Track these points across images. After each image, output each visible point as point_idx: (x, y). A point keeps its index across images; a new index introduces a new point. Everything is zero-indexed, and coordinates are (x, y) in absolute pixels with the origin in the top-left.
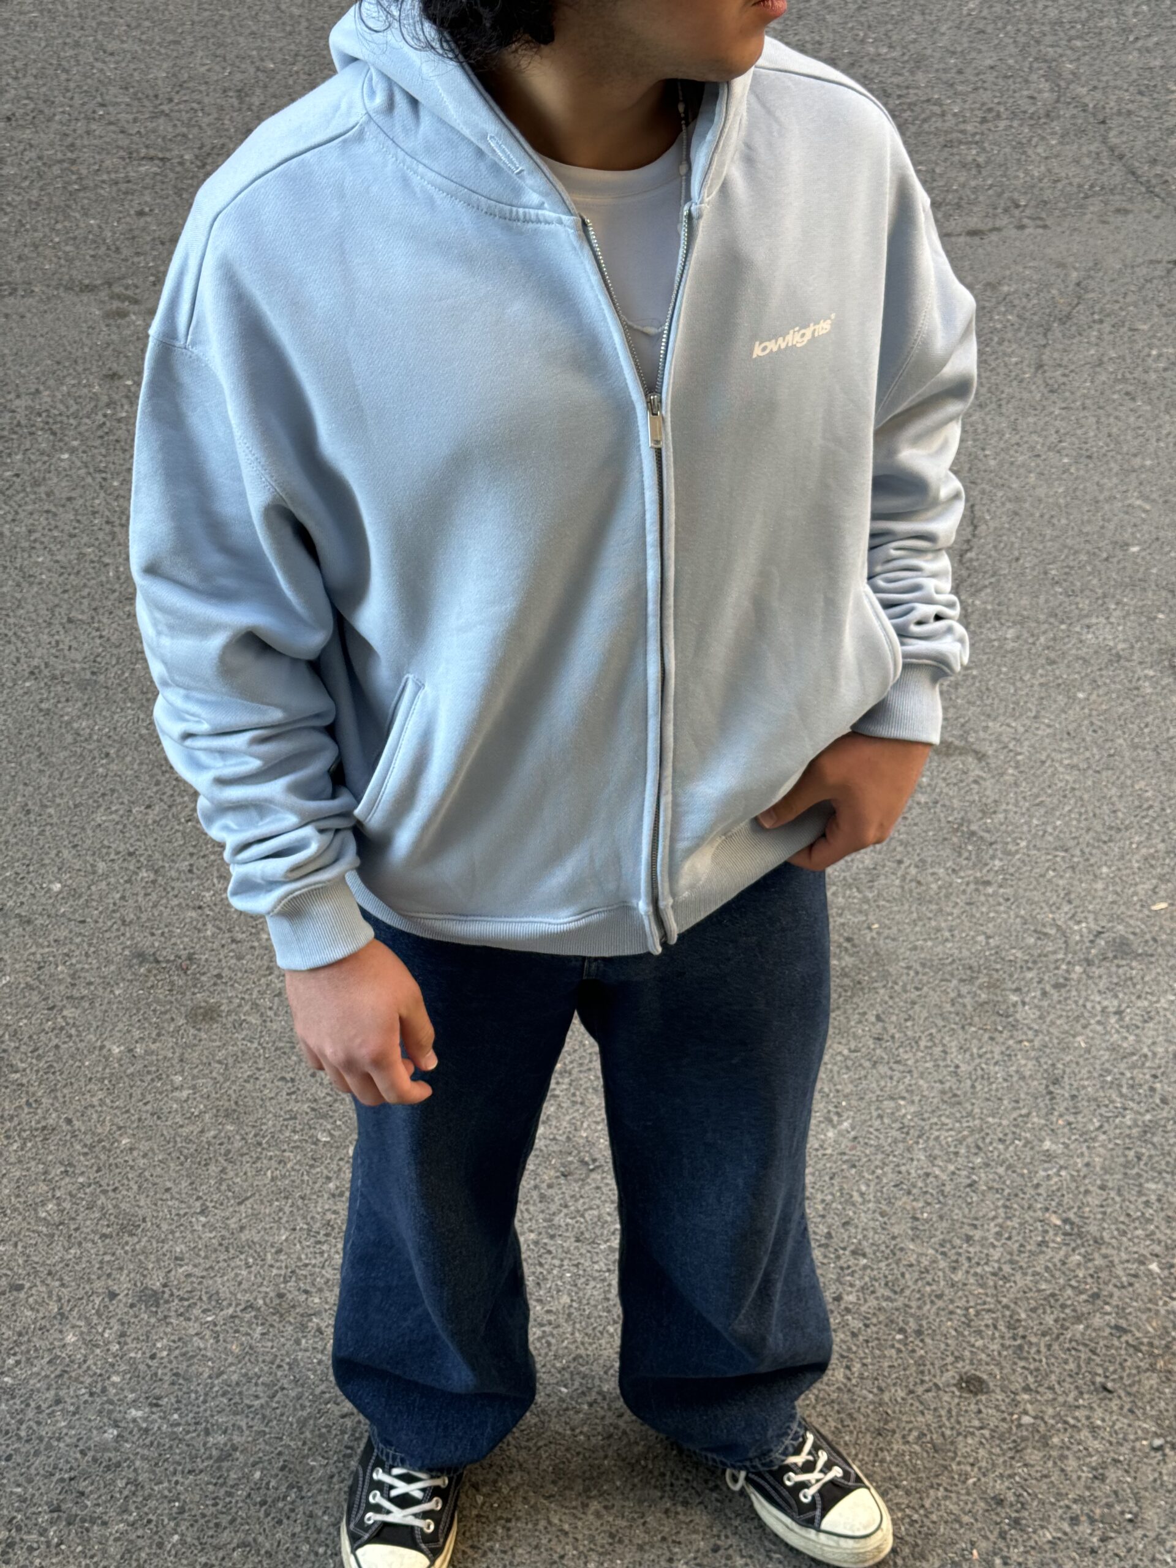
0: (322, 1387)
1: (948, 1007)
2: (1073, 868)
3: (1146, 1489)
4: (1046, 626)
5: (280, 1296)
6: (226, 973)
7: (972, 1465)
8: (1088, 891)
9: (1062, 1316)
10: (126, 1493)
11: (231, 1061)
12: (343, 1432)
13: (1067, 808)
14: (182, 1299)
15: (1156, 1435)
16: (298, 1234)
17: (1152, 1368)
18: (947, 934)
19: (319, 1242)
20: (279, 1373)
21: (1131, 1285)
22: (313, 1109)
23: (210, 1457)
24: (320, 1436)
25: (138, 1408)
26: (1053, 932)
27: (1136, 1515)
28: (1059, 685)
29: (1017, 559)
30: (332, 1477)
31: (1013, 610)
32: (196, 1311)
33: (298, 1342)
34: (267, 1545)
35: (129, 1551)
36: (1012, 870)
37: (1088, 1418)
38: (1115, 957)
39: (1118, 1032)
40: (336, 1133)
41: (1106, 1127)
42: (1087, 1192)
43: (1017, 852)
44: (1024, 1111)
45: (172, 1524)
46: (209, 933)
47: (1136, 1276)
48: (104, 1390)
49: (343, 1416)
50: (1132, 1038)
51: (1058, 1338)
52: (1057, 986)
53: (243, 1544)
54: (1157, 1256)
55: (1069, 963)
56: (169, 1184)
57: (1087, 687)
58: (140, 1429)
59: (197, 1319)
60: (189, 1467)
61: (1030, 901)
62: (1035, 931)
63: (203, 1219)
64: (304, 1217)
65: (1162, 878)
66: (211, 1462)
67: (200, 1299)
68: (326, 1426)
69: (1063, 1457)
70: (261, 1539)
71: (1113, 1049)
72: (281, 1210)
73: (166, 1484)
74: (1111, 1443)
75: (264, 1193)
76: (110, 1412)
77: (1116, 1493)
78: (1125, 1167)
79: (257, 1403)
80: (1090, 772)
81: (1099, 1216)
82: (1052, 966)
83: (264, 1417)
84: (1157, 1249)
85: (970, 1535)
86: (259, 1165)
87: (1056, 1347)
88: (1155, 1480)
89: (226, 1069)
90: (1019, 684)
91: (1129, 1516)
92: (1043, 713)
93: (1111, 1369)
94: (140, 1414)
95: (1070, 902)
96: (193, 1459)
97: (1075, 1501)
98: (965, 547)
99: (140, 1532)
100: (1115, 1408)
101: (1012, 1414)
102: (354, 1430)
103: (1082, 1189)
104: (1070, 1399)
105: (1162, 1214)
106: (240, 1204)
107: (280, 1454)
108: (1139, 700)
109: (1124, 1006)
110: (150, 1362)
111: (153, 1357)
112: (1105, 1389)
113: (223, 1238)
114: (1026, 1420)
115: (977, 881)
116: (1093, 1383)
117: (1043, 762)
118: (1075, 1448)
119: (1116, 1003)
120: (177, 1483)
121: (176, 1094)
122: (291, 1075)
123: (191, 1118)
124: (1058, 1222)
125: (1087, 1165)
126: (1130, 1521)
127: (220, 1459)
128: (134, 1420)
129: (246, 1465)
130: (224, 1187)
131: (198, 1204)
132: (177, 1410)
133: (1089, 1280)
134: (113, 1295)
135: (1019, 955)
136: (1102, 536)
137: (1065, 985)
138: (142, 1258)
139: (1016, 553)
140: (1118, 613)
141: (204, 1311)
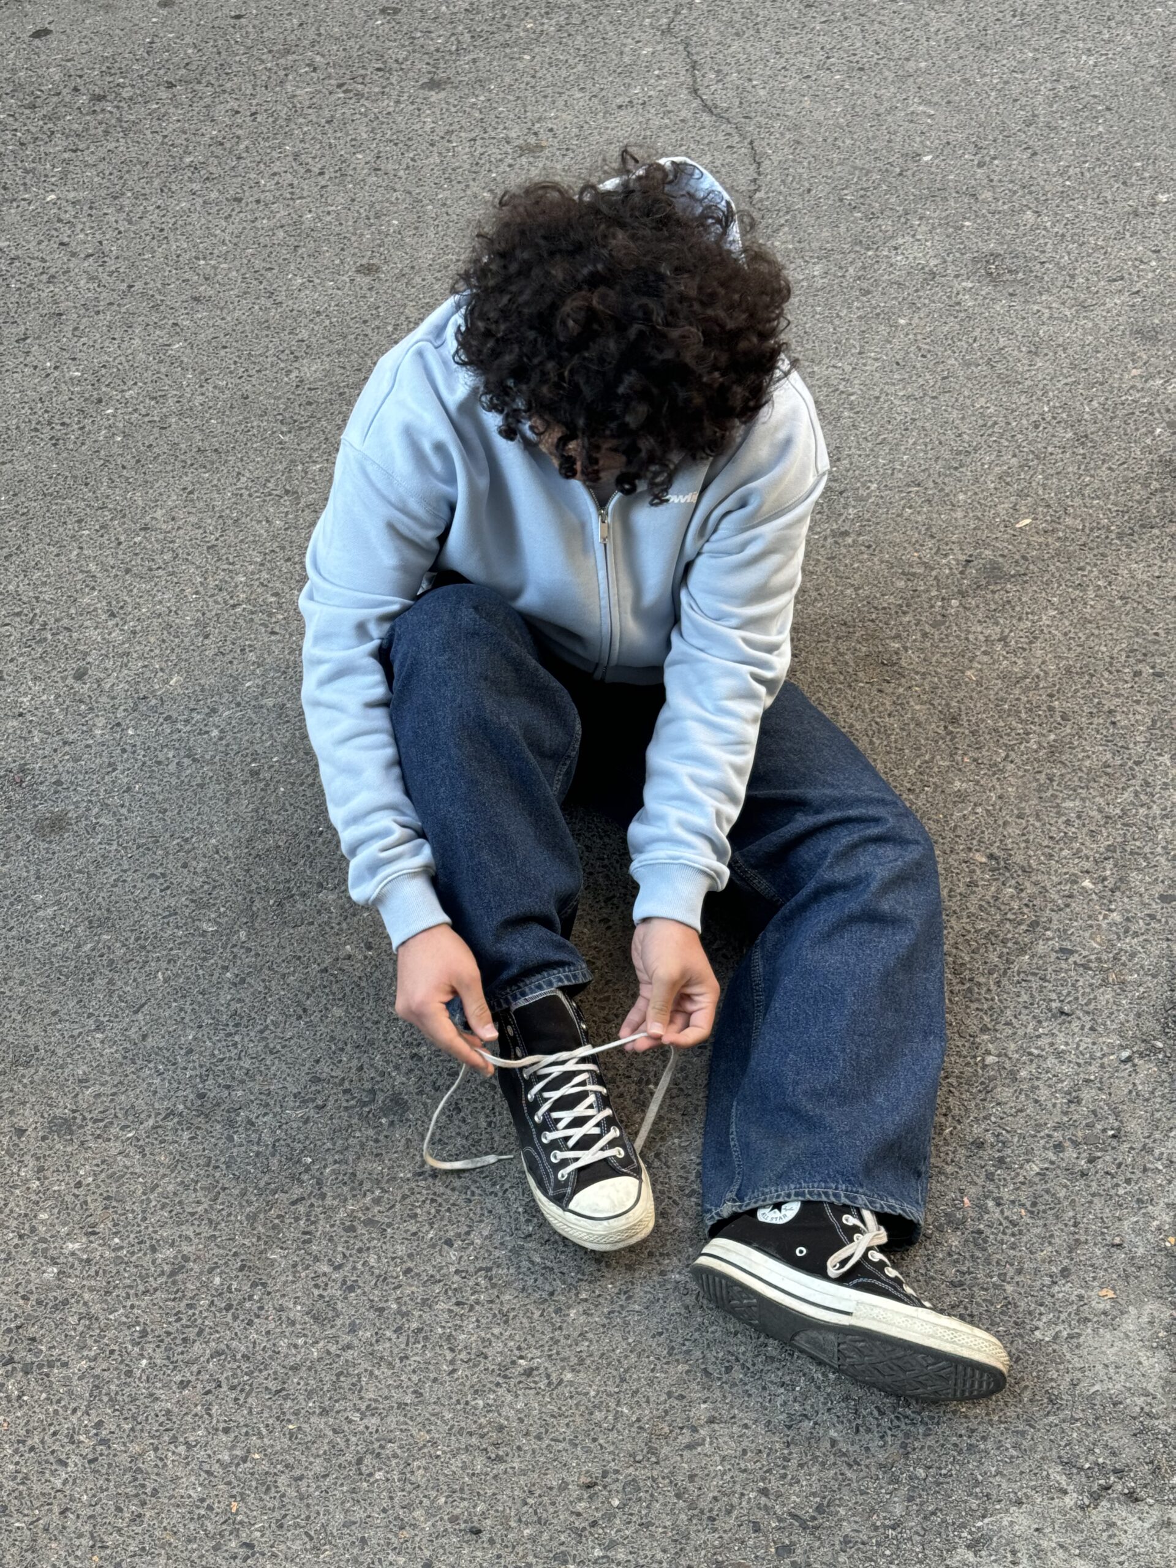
0: (266, 1178)
1: (832, 668)
2: (929, 501)
3: (1123, 1102)
4: (853, 255)
5: (201, 1096)
6: (65, 777)
7: (945, 1115)
8: (948, 522)
9: (1005, 950)
10: (80, 1328)
11: (92, 868)
12: (297, 1219)
13: (911, 441)
14: (96, 1121)
15: (1123, 1047)
16: (205, 1030)
17: (1105, 983)
18: (814, 594)
19: (230, 1035)
20: (217, 1175)
21: (1068, 906)
22: (193, 901)
23: (163, 1273)
24: (274, 1227)
25: (75, 1241)
26: (921, 570)
27: (1119, 1130)
28: (878, 315)
29: (809, 191)
30: (295, 1266)
31: (815, 245)
32: (114, 1130)
33: (230, 1139)
34: (243, 1348)
35: (97, 1387)
36: (867, 516)
37: (1052, 1044)
38: (988, 583)
39: (1005, 658)
40: (223, 920)
41: (1013, 755)
42: (1005, 823)
43: (869, 496)
44: (927, 757)
45: (137, 1349)
46: (36, 740)
47: (1070, 896)
48: (33, 1230)
49: (294, 1203)
50: (1020, 662)
51: (1005, 973)
52: (935, 625)
53: (218, 1353)
54: (1088, 872)
55: (943, 599)
56: (54, 1007)
57: (907, 312)
58: (81, 1260)
59: (117, 1138)
60: (141, 1288)
61: (893, 545)
62: (903, 573)
63: (99, 1036)
64: (208, 1012)
65: (1020, 494)
66: (164, 1279)
67: (116, 1116)
68: (279, 1216)
69: (1034, 1088)
70: (234, 1344)
71: (1004, 677)
72: (181, 1009)
73: (122, 1311)
74: (1079, 1065)
75: (160, 996)
76: (45, 1251)
77: (1094, 1112)
78: (1039, 791)
79: (200, 1209)
80: (927, 399)
81: (1023, 845)
82: (926, 606)
83: (210, 1221)
84: (1087, 865)
85: (956, 1184)
86: (147, 969)
87: (1005, 981)
88: (1130, 1092)
89: (89, 877)
90: (837, 322)
91: (1111, 1133)
92: (867, 347)
93: (1065, 992)
94: (77, 1246)
95: (932, 537)
96: (144, 1278)
97: (1055, 1129)
98: (753, 187)
99: (104, 1366)
100: (1076, 1030)
101: (975, 1057)
102: (308, 1215)
103: (1001, 822)
104: (1030, 1029)
105: (1085, 830)
106: (136, 1012)
107: (236, 1254)
108: (962, 315)
109: (1007, 631)
110: (76, 1191)
111: (79, 1185)
112: (1062, 1013)
113: (126, 1050)
114: (990, 1059)
115: (834, 534)
116: (1050, 1010)
117: (878, 398)
118: (1045, 1076)
119: (998, 629)
120: (132, 1307)
121: (41, 913)
122: (160, 870)
123: (63, 935)
124: (984, 860)
125: (1000, 797)
126: (1114, 1136)
127: (173, 1273)
128: (73, 1254)
129: (201, 1273)
130: (115, 998)
131: (91, 1021)
132: (116, 1234)
133: (1025, 910)
134: (21, 1132)
135: (892, 600)
136: (891, 150)
137: (944, 623)
138: (43, 1087)
139: (807, 185)
140: (923, 228)
141: (123, 1128)
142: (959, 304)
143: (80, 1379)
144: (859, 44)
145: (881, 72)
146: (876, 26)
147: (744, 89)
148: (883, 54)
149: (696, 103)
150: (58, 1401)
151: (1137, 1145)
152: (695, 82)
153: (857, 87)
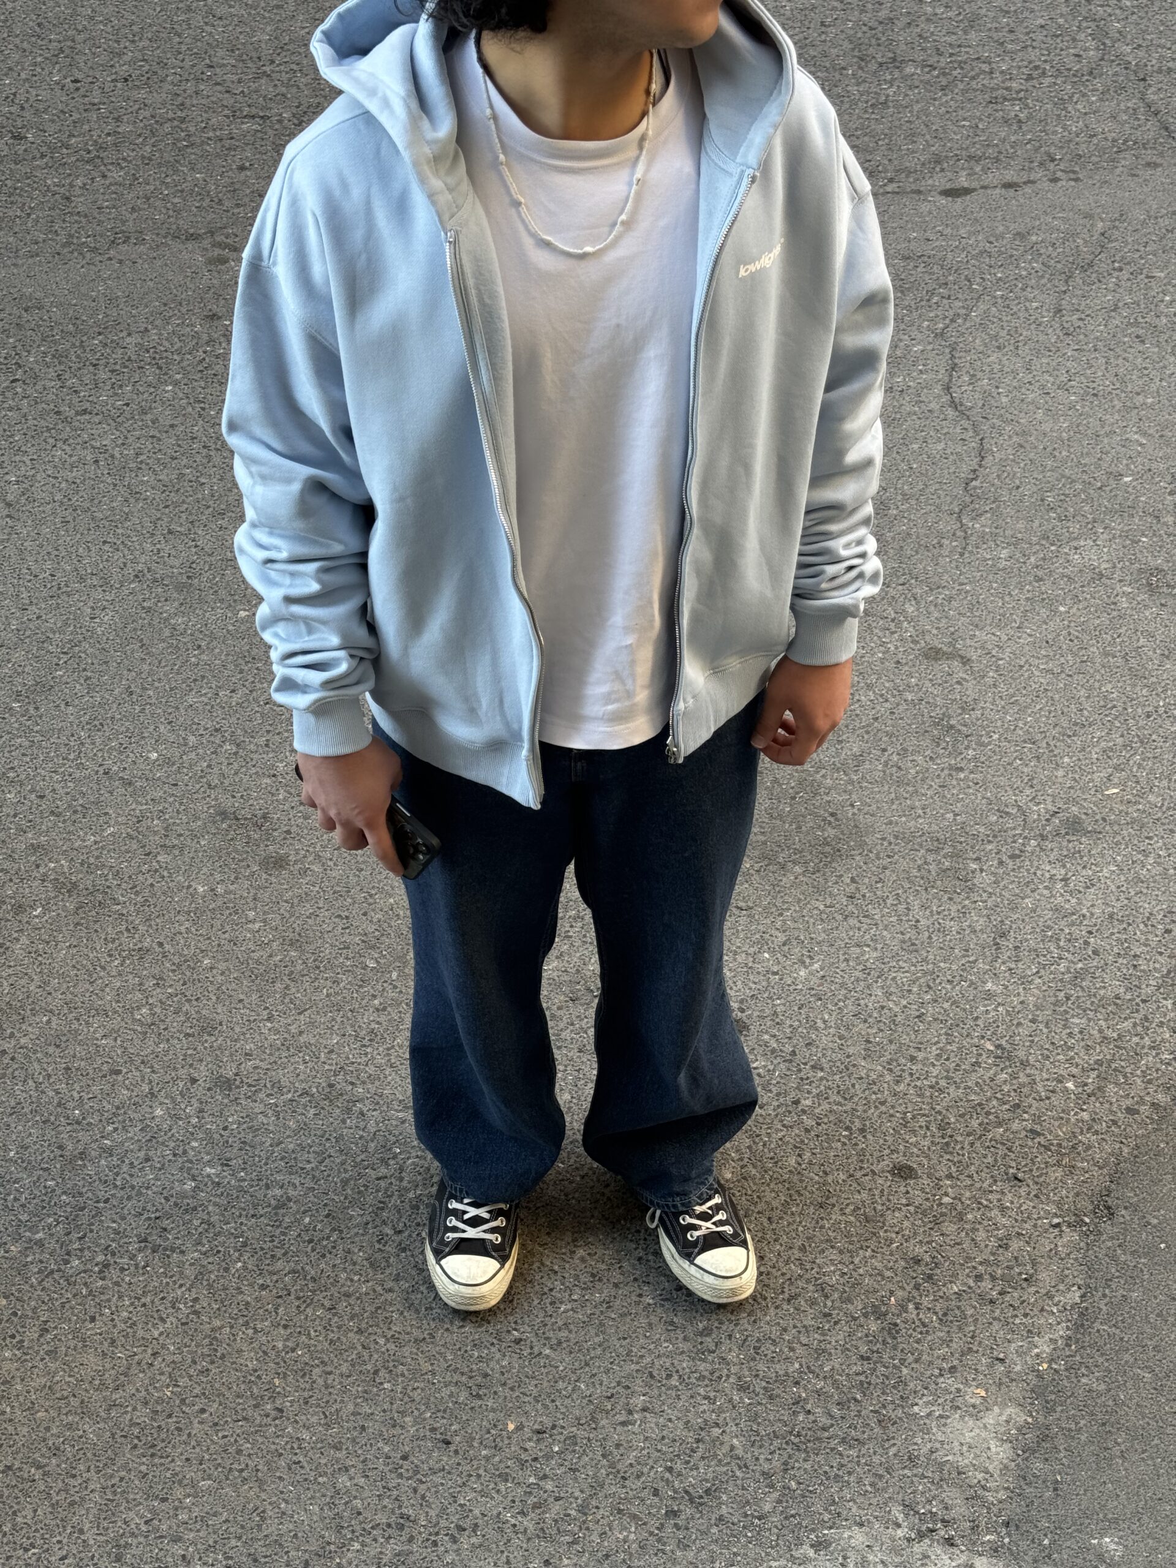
0: (363, 1157)
1: (915, 872)
2: (1038, 758)
3: (1042, 1257)
4: (1038, 547)
5: (331, 1086)
6: (294, 829)
7: (897, 1233)
8: (1049, 778)
9: (986, 1121)
10: (200, 1230)
11: (296, 901)
12: (378, 1191)
13: (1038, 707)
14: (250, 1086)
15: (1056, 1215)
16: (347, 1038)
17: (1059, 1164)
18: (920, 812)
19: (365, 1046)
20: (328, 1145)
21: (1048, 1098)
22: (363, 941)
23: (269, 1206)
24: (359, 1192)
25: (212, 1167)
26: (1014, 811)
27: (1031, 1276)
28: (1043, 599)
29: (1018, 487)
30: (367, 1224)
31: (1008, 533)
32: (262, 1095)
33: (344, 1121)
34: (313, 1272)
35: (201, 1273)
36: (983, 759)
37: (999, 1200)
38: (1067, 834)
39: (1062, 895)
40: (382, 961)
41: (1042, 972)
42: (1019, 1024)
43: (989, 743)
44: (971, 959)
45: (237, 1254)
46: (281, 797)
47: (1053, 1092)
48: (185, 1152)
49: (378, 1179)
50: (1074, 901)
51: (980, 1137)
52: (1013, 857)
53: (294, 1271)
54: (1074, 1076)
55: (1025, 838)
56: (242, 997)
57: (1068, 602)
58: (213, 1182)
59: (262, 1101)
60: (252, 1212)
61: (997, 786)
62: (998, 810)
63: (269, 1025)
64: (352, 1026)
65: (1116, 768)
66: (269, 1209)
67: (265, 1086)
68: (364, 1186)
69: (974, 1230)
70: (308, 1268)
71: (1056, 909)
72: (333, 1020)
73: (233, 1225)
74: (1016, 1221)
75: (320, 1006)
76: (190, 1169)
77: (1016, 1258)
78: (1055, 1005)
79: (309, 1166)
80: (1063, 675)
81: (1028, 1044)
82: (1010, 840)
83: (314, 1177)
84: (1074, 1071)
85: (890, 1286)
86: (316, 984)
87: (978, 1144)
88: (1051, 1250)
89: (292, 907)
90: (1007, 599)
91: (1024, 1276)
92: (1026, 624)
93: (1023, 1164)
94: (213, 1171)
95: (1032, 786)
96: (255, 1206)
97: (981, 1263)
98: (971, 476)
99: (210, 1260)
100: (1023, 1194)
101: (935, 1195)
102: (386, 1190)
103: (1015, 1022)
104: (985, 1185)
105: (1082, 1044)
106: (299, 1014)
107: (326, 1205)
108: (1115, 613)
109: (1070, 874)
110: (222, 1132)
111: (225, 1128)
112: (1016, 1178)
113: (285, 1039)
114: (946, 1200)
115: (951, 768)
116: (1007, 1174)
117: (1021, 667)
118: (985, 1223)
119: (1063, 872)
120: (241, 1224)
121: (250, 926)
122: (346, 913)
123: (262, 945)
124: (992, 1048)
125: (1022, 1003)
126: (1026, 1280)
127: (277, 1207)
128: (209, 1176)
129: (298, 1212)
130: (287, 1000)
131: (265, 1012)
132: (243, 1169)
133: (1013, 1094)
134: (194, 1081)
135: (982, 830)
136: (1098, 467)
137: (1020, 856)
138: (218, 1053)
139: (1017, 482)
140: (1105, 536)
141: (268, 1096)
142: (1115, 604)
143: (191, 1265)
144: (1100, 374)
145: (1111, 401)
146: (1120, 361)
147: (990, 394)
148: (1118, 385)
149: (946, 399)
150: (171, 1277)
151: (1043, 1291)
152: (950, 381)
153: (1087, 409)
